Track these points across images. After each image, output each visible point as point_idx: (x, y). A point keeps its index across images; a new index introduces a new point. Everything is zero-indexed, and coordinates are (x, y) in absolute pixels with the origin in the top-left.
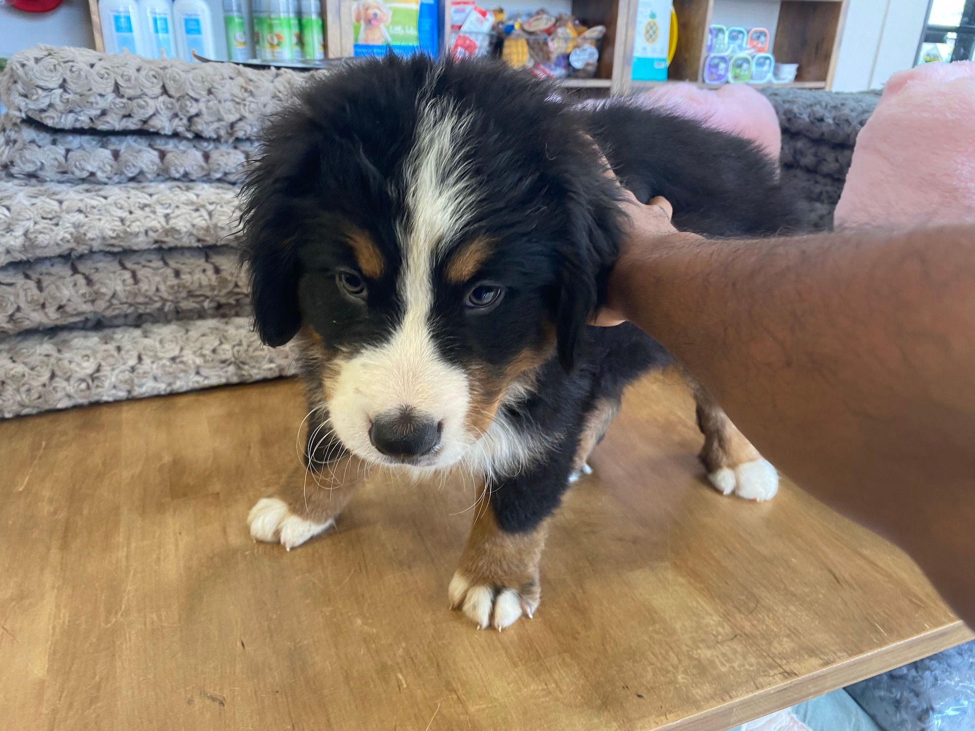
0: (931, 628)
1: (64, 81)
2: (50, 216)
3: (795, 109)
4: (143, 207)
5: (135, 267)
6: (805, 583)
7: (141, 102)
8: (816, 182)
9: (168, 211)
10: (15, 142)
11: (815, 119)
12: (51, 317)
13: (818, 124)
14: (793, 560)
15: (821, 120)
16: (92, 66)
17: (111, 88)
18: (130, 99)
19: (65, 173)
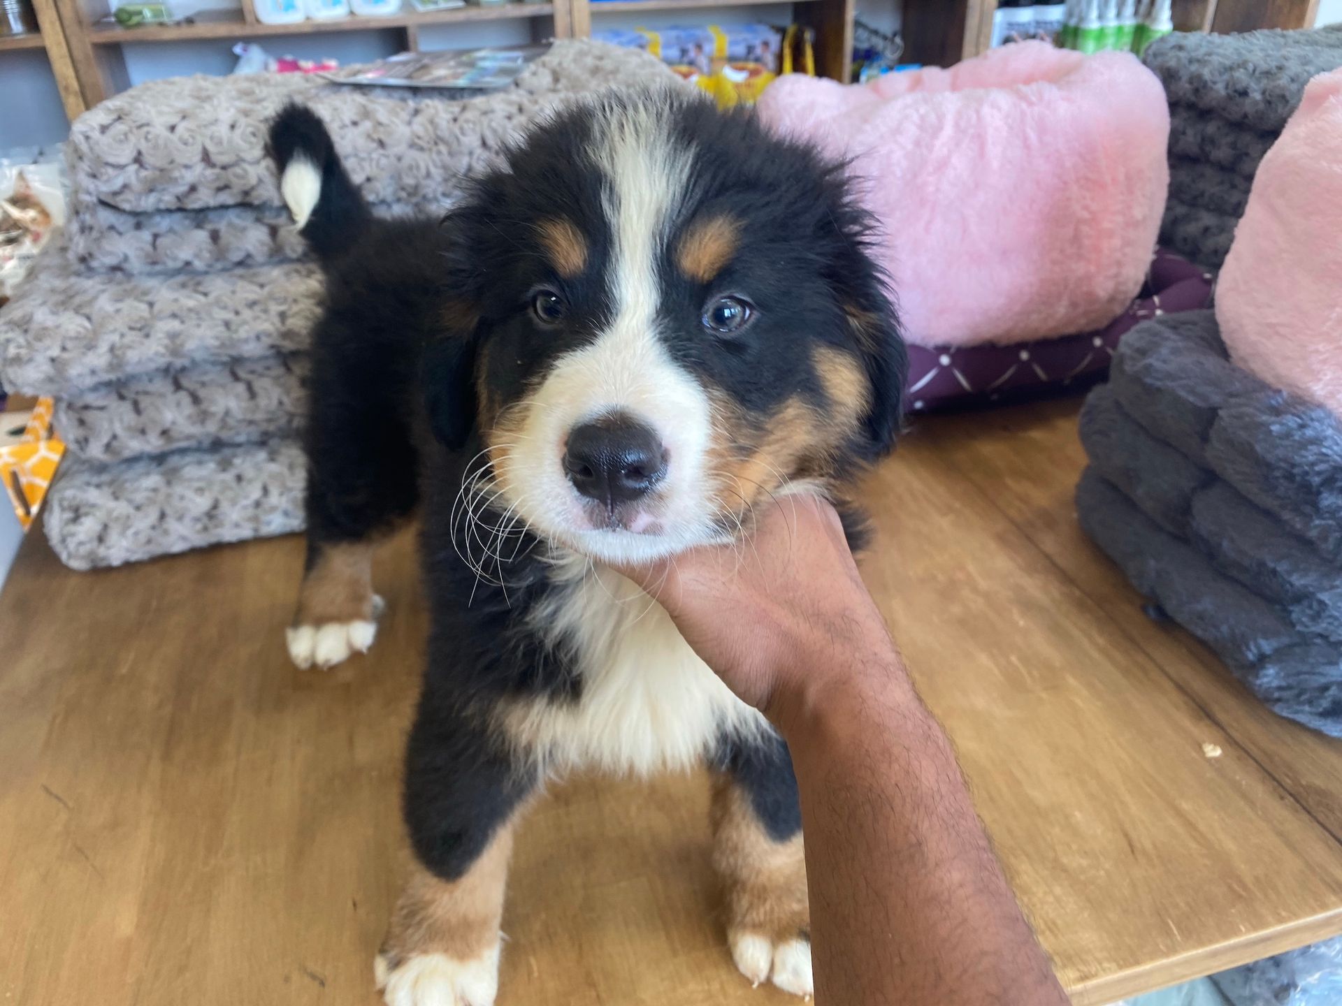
0: (1248, 931)
1: (140, 153)
2: (139, 326)
3: (1206, 73)
4: (252, 304)
5: (250, 377)
6: (1085, 852)
7: (238, 170)
8: (1233, 186)
9: (283, 308)
10: (91, 228)
11: (1236, 91)
12: (154, 444)
13: (1239, 100)
14: (1078, 814)
15: (1244, 93)
16: (173, 128)
17: (197, 157)
18: (224, 168)
19: (154, 263)
